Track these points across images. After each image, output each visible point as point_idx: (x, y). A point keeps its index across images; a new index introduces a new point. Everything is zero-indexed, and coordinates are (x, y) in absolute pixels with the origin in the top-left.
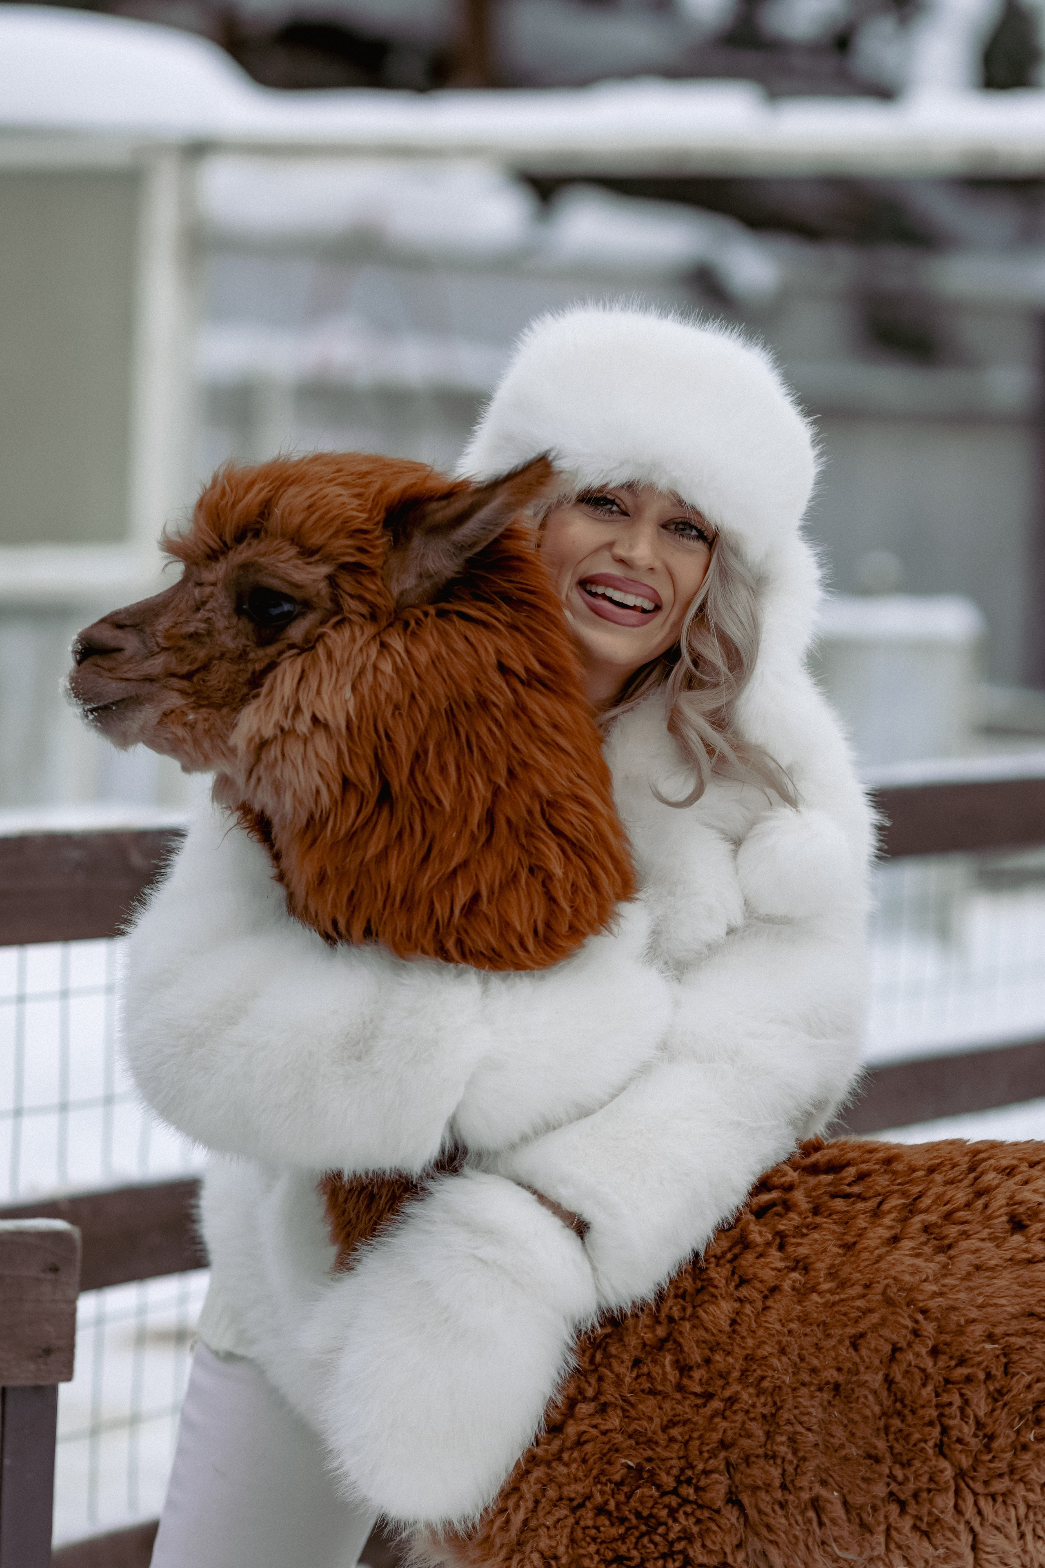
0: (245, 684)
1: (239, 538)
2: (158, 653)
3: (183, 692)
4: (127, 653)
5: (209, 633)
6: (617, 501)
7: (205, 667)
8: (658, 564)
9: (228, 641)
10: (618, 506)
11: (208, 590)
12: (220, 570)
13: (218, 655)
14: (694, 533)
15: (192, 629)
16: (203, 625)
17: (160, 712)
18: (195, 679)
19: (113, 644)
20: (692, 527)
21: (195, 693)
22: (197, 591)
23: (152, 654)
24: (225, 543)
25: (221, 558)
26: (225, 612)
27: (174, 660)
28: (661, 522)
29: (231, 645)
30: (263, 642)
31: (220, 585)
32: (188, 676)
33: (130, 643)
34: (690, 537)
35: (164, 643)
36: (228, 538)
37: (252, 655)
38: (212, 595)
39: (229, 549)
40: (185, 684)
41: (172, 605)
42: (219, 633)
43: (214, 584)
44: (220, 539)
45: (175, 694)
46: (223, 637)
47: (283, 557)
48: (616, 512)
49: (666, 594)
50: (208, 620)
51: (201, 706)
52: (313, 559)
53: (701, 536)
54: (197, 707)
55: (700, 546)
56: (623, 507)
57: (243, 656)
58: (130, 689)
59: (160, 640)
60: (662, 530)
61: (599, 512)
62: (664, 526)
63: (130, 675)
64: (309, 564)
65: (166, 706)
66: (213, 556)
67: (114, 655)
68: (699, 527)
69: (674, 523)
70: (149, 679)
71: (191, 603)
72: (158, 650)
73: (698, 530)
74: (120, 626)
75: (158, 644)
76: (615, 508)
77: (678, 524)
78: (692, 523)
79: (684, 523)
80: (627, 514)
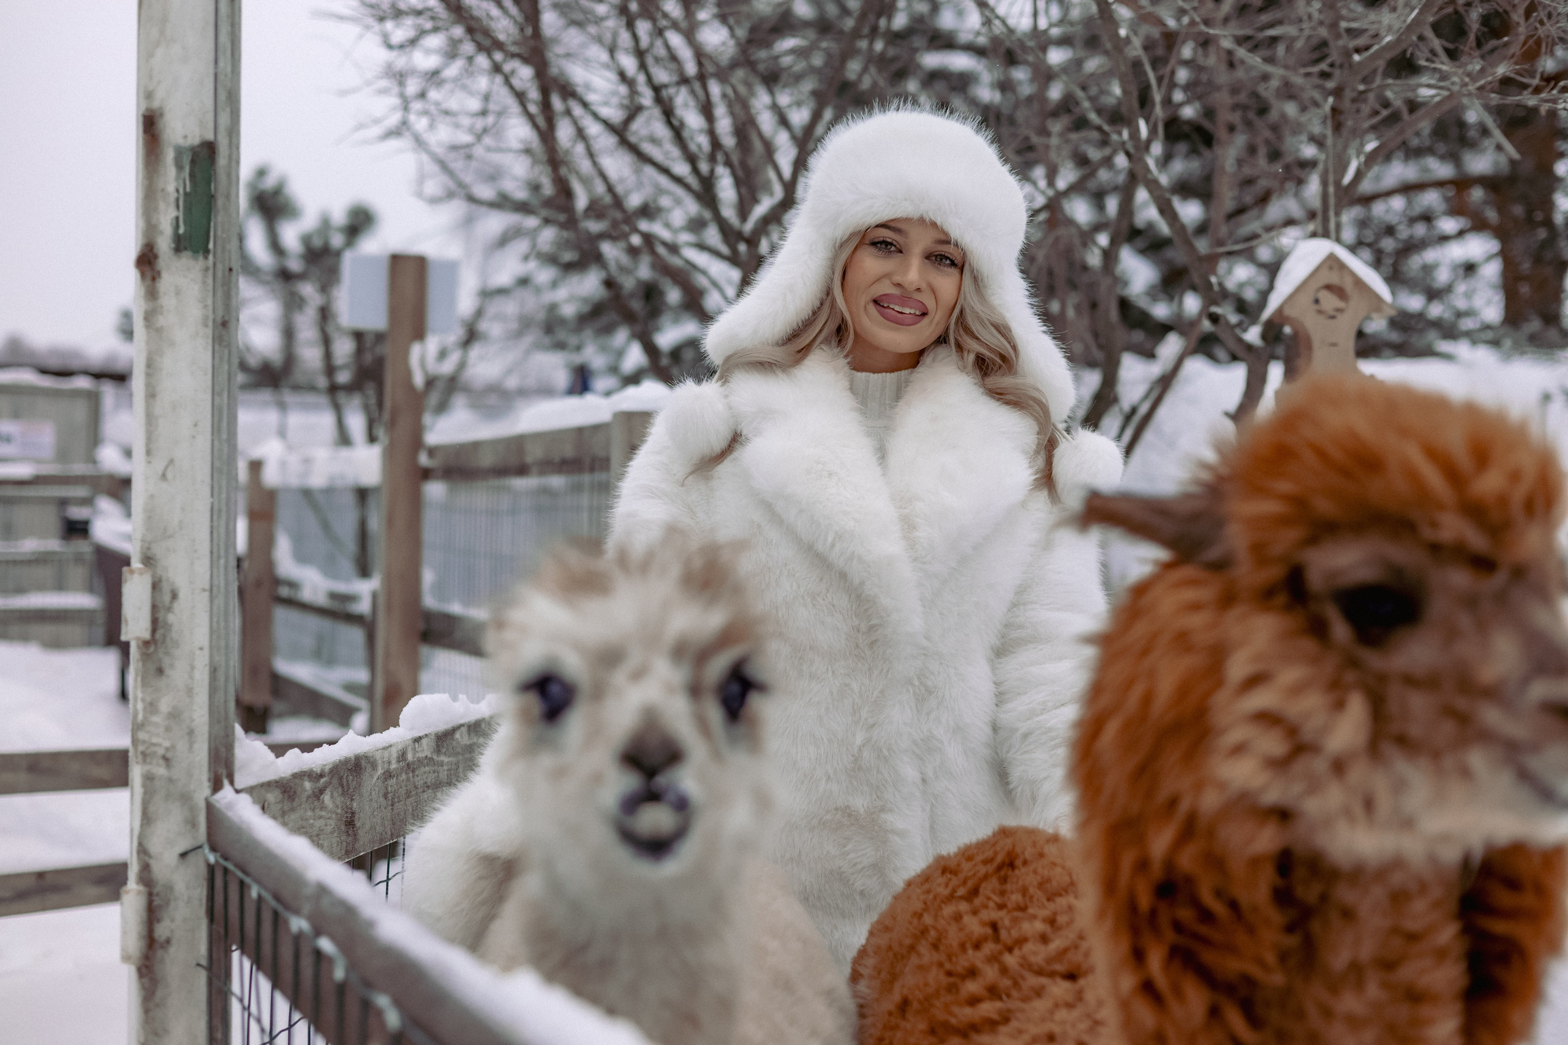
6: (894, 243)
8: (923, 286)
10: (895, 246)
14: (948, 262)
20: (947, 258)
28: (928, 255)
34: (945, 265)
48: (894, 251)
49: (930, 304)
53: (953, 264)
55: (954, 272)
56: (898, 246)
60: (928, 262)
61: (881, 252)
62: (927, 258)
68: (951, 257)
69: (934, 256)
73: (951, 260)
76: (893, 248)
77: (936, 256)
78: (946, 255)
79: (941, 255)
80: (901, 252)
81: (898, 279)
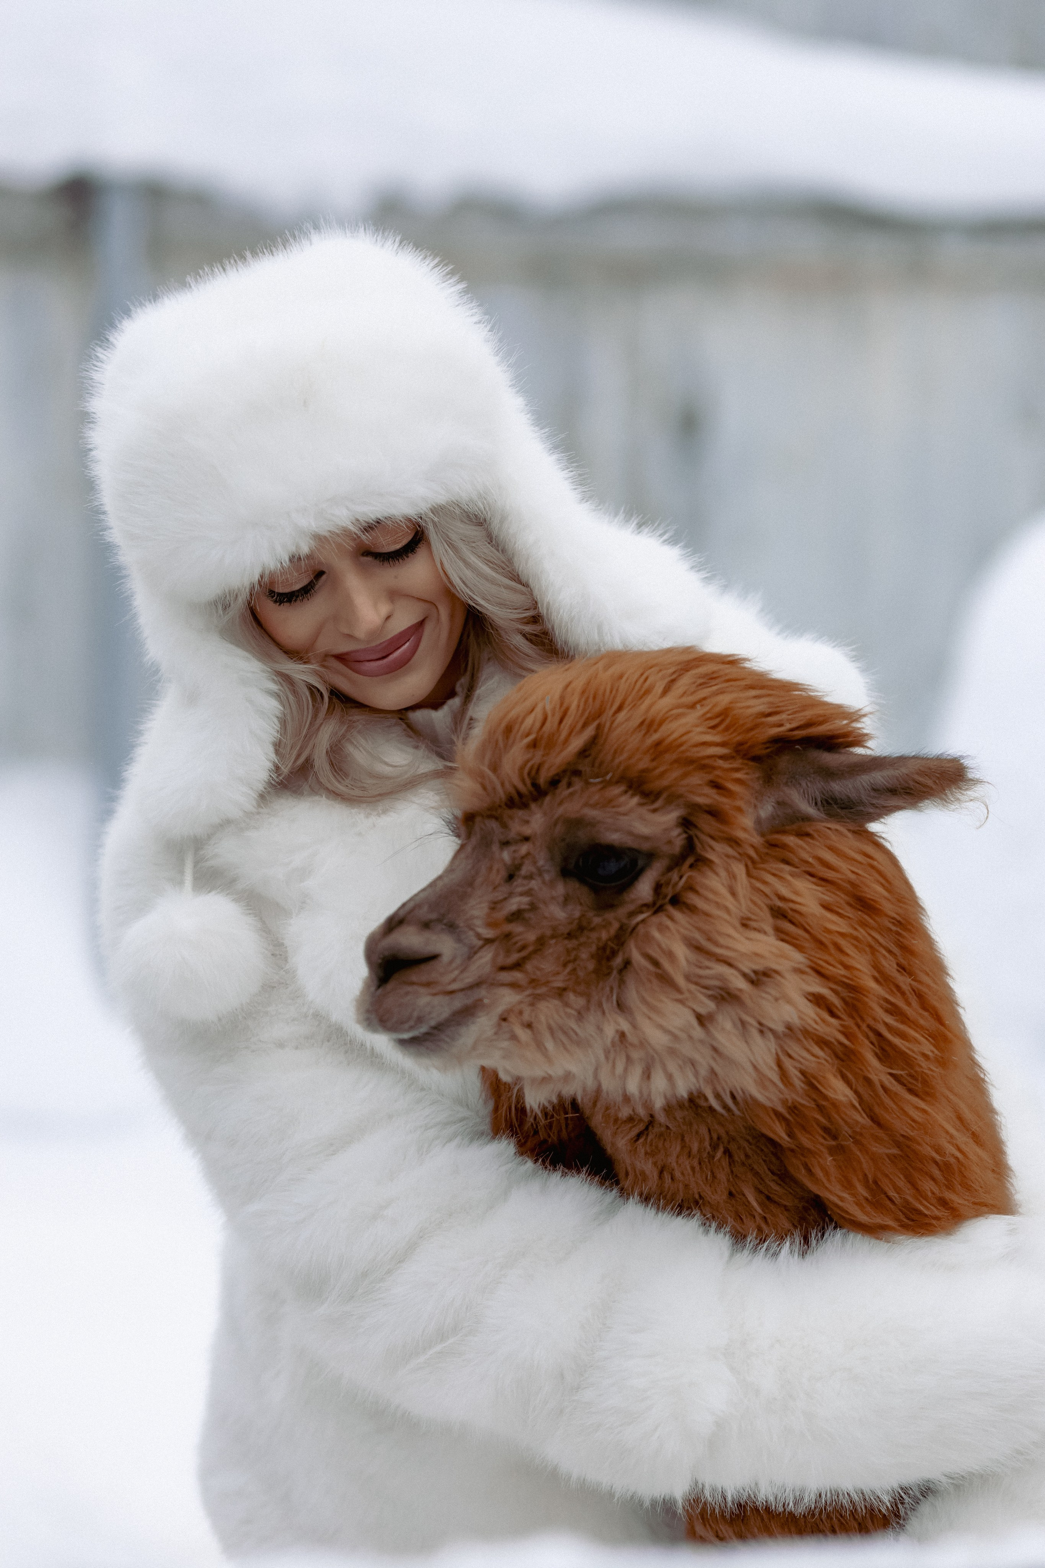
1: (556, 782)
2: (482, 947)
3: (514, 986)
4: (445, 959)
7: (538, 948)
9: (558, 913)
11: (520, 849)
12: (534, 822)
13: (550, 931)
15: (514, 907)
16: (524, 900)
17: (496, 1018)
18: (528, 967)
19: (423, 950)
21: (530, 983)
22: (506, 855)
23: (473, 953)
25: (533, 806)
26: (547, 877)
27: (500, 950)
29: (565, 917)
30: (606, 905)
31: (538, 843)
32: (520, 965)
33: (445, 946)
35: (488, 933)
37: (597, 921)
38: (528, 857)
40: (516, 976)
41: (479, 880)
42: (548, 904)
43: (529, 841)
44: (532, 779)
45: (508, 989)
46: (553, 907)
47: (623, 808)
52: (657, 805)
54: (534, 1000)
58: (458, 1002)
59: (480, 931)
63: (455, 986)
64: (655, 811)
65: (500, 1009)
67: (429, 964)
70: (477, 984)
71: (504, 873)
72: (480, 943)
74: (427, 926)
75: (478, 936)
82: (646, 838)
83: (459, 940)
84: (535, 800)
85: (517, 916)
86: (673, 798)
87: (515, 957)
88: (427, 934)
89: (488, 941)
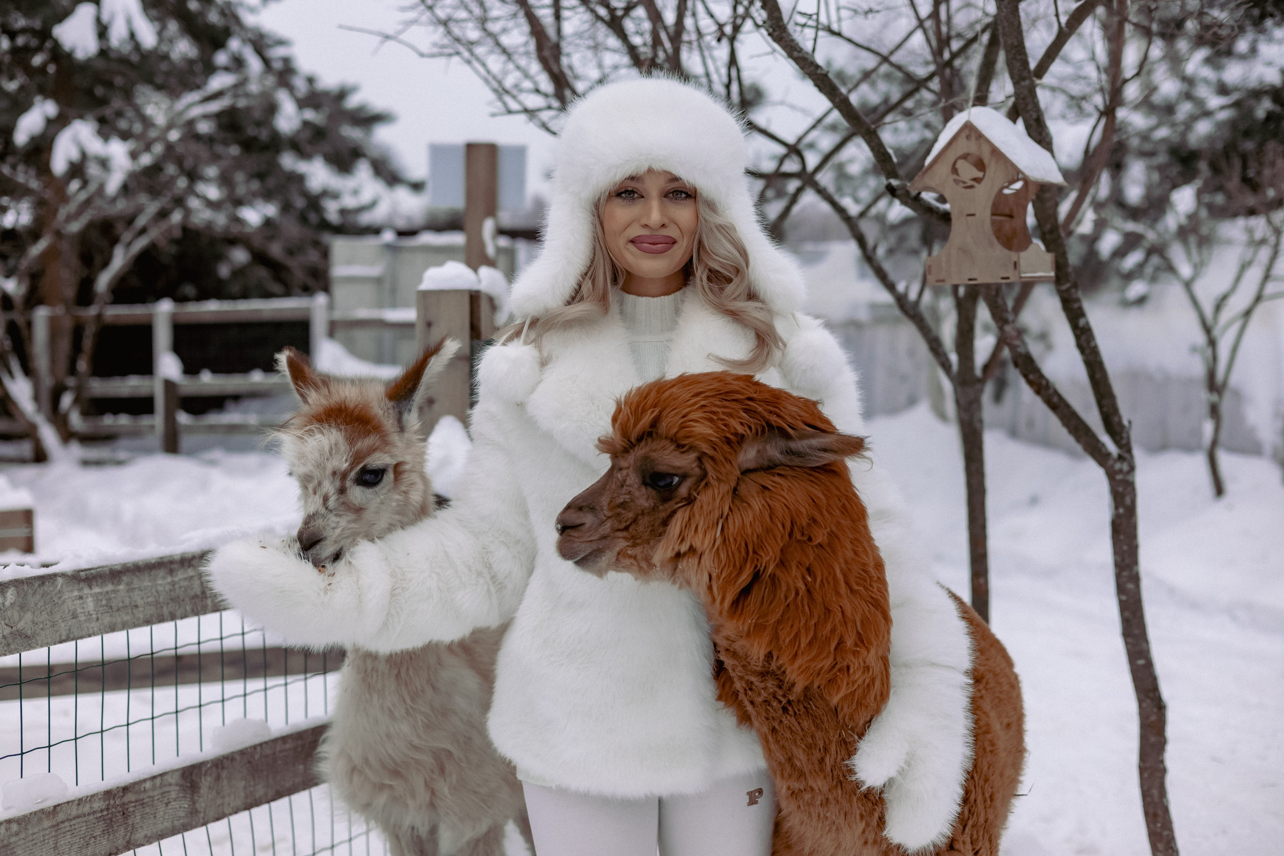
0: (659, 525)
1: (640, 439)
2: (606, 521)
3: (625, 539)
4: (587, 526)
5: (632, 500)
6: (635, 190)
7: (635, 521)
9: (643, 503)
10: (637, 193)
11: (625, 472)
12: (631, 459)
13: (640, 512)
14: (684, 195)
15: (622, 500)
16: (627, 496)
17: (615, 554)
18: (630, 530)
19: (578, 522)
20: (681, 192)
21: (632, 537)
22: (620, 475)
23: (602, 523)
24: (631, 443)
25: (631, 451)
26: (637, 486)
27: (616, 521)
28: (664, 194)
29: (646, 505)
30: (665, 500)
31: (631, 469)
32: (626, 529)
33: (588, 519)
34: (682, 198)
35: (608, 514)
36: (633, 440)
37: (661, 507)
38: (628, 475)
39: (635, 446)
40: (625, 534)
41: (607, 487)
42: (638, 499)
43: (628, 468)
44: (629, 441)
45: (621, 540)
46: (641, 500)
47: (667, 452)
48: (636, 197)
50: (629, 493)
51: (638, 544)
52: (684, 451)
53: (688, 196)
54: (634, 545)
55: (689, 202)
56: (639, 192)
57: (654, 509)
58: (594, 546)
59: (605, 512)
60: (665, 199)
61: (627, 201)
62: (666, 196)
63: (592, 538)
64: (682, 454)
65: (617, 549)
66: (626, 451)
67: (580, 528)
68: (684, 190)
69: (669, 194)
70: (604, 537)
71: (619, 484)
72: (606, 518)
73: (685, 193)
74: (580, 509)
75: (605, 514)
77: (673, 193)
78: (680, 189)
79: (675, 191)
80: (643, 197)
81: (644, 221)
82: (679, 468)
83: (596, 516)
84: (631, 448)
85: (623, 505)
86: (692, 448)
87: (624, 525)
88: (581, 514)
89: (609, 517)
